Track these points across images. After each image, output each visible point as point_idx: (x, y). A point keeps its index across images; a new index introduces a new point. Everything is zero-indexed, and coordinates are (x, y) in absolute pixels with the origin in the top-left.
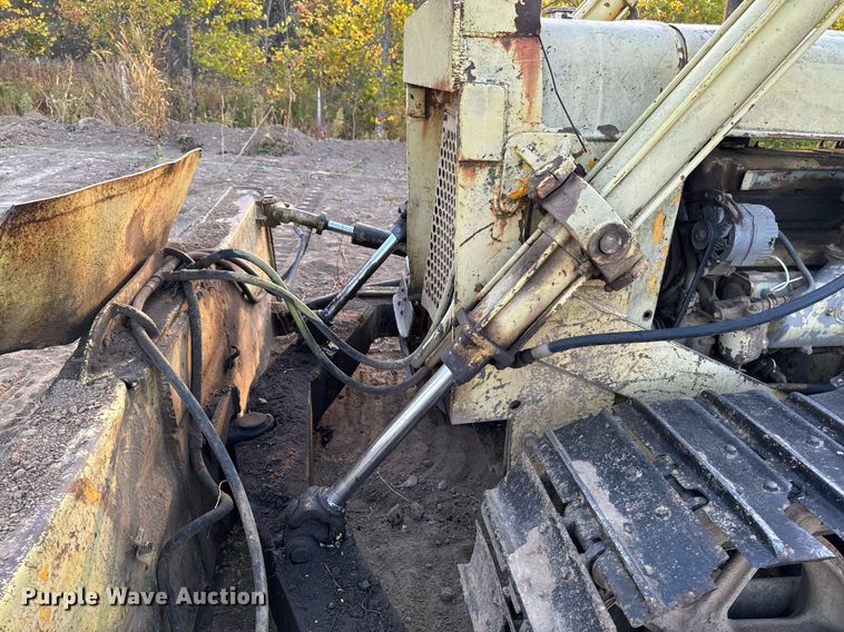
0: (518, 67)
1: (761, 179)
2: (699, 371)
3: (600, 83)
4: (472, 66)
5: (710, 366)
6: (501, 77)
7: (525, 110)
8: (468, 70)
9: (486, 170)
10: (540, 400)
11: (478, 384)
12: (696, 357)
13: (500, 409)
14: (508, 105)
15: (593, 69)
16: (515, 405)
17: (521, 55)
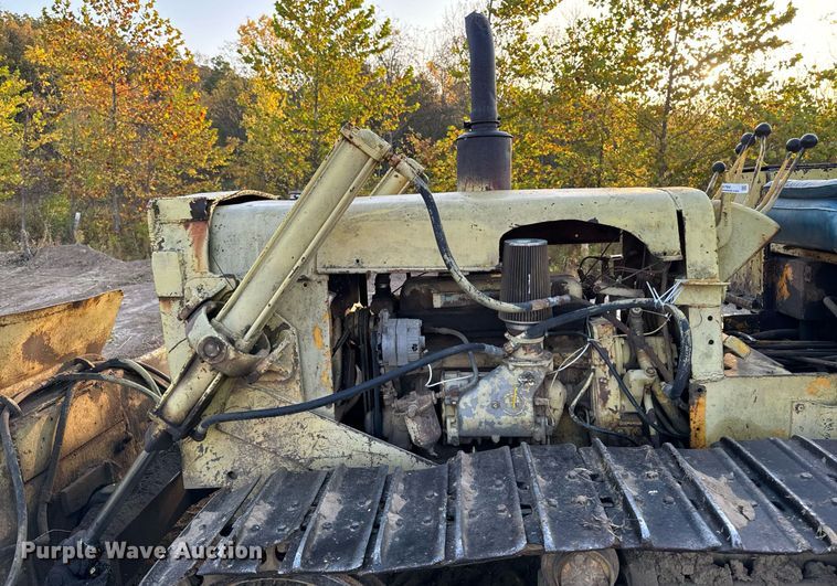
0: (191, 239)
1: (448, 299)
2: (373, 450)
3: (256, 245)
4: (163, 241)
5: (379, 447)
6: (179, 246)
7: (196, 265)
8: (160, 243)
9: (178, 302)
10: (250, 472)
11: (199, 457)
12: (366, 439)
13: (219, 478)
14: (183, 263)
15: (250, 236)
16: (231, 475)
17: (194, 232)
